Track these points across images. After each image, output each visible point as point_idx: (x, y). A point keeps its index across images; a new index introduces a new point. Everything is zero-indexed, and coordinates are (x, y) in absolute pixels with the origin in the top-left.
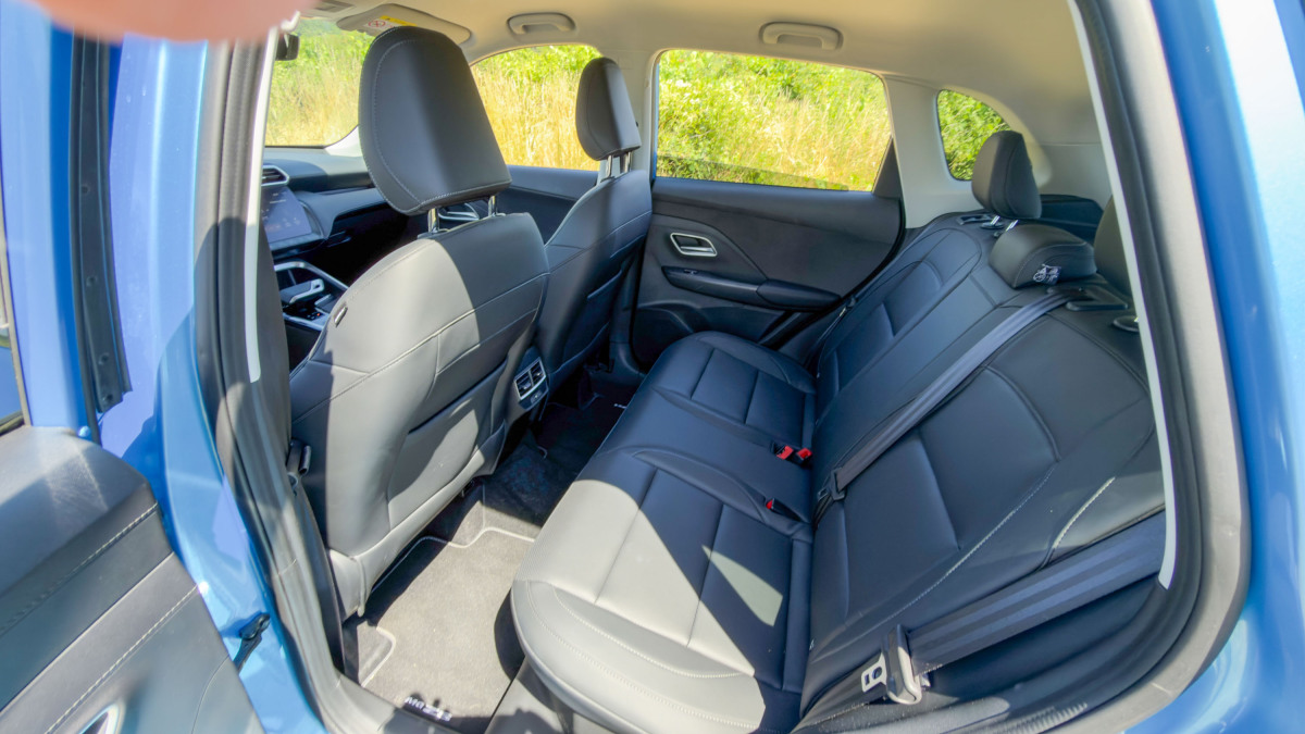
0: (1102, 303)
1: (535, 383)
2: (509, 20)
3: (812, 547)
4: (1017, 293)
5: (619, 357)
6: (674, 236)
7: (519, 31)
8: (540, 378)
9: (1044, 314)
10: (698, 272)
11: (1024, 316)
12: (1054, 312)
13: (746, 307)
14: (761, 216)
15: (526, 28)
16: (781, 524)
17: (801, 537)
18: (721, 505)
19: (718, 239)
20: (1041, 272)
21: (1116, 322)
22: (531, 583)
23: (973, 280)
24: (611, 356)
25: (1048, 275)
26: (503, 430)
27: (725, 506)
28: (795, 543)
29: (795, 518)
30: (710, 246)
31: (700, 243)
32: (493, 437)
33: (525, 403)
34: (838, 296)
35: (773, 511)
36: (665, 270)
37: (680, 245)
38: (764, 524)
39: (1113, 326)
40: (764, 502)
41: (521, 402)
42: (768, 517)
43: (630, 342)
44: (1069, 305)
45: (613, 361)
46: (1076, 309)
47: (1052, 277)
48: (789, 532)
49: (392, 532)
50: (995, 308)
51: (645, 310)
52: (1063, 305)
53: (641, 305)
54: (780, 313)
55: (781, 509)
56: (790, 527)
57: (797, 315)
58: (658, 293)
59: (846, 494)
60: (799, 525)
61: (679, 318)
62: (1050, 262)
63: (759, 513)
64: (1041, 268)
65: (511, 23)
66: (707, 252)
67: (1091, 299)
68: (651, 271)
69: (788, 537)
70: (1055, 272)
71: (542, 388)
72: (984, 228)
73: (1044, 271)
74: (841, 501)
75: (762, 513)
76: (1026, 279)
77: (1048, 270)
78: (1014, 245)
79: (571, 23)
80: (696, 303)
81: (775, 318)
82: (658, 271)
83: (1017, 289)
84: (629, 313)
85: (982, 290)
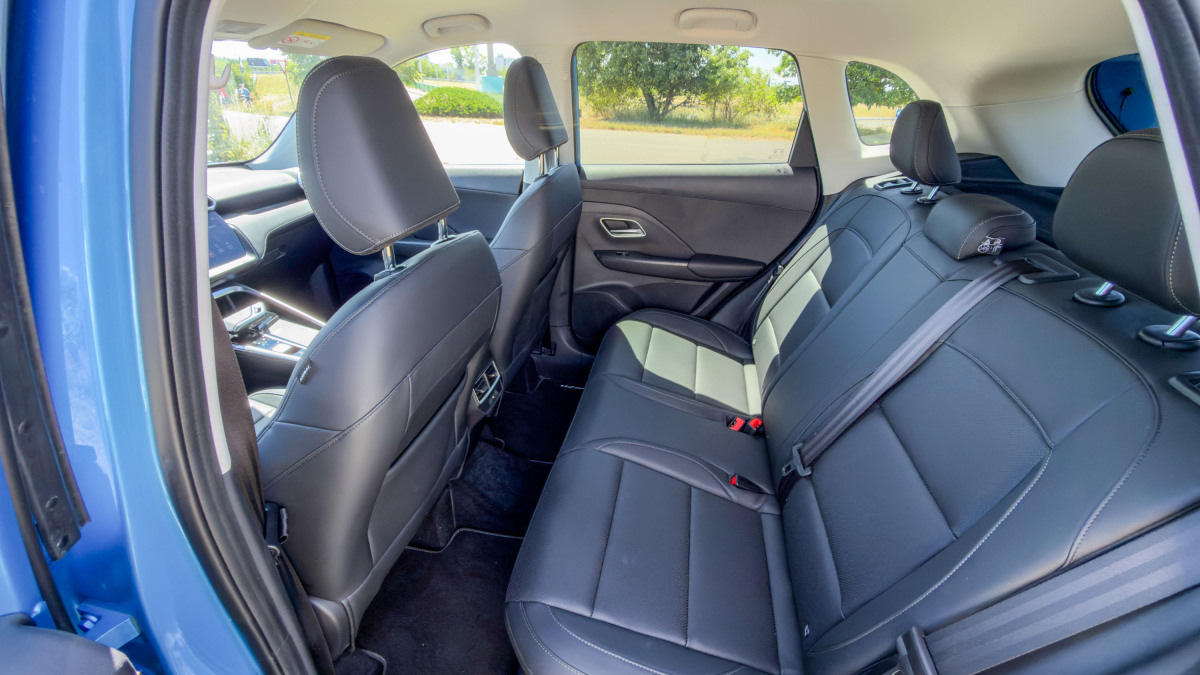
0: (1056, 274)
1: (491, 385)
2: (423, 24)
3: (781, 519)
4: (962, 265)
5: (561, 341)
6: (603, 221)
7: (434, 33)
8: (495, 378)
9: (998, 288)
10: (630, 254)
11: (975, 291)
12: (1007, 285)
13: (677, 281)
14: (685, 195)
15: (440, 30)
16: (747, 500)
17: (768, 509)
18: (690, 487)
19: (643, 218)
20: (985, 244)
21: (1076, 295)
22: (524, 603)
23: (909, 249)
24: (553, 340)
25: (992, 246)
26: (467, 438)
27: (693, 489)
28: (763, 516)
29: (759, 491)
30: (638, 228)
31: (629, 225)
32: (458, 446)
33: (484, 406)
34: (763, 264)
35: (738, 487)
36: (599, 254)
37: (609, 229)
38: (732, 502)
39: (1075, 300)
40: (727, 479)
41: (480, 406)
42: (735, 495)
43: (570, 325)
44: (1023, 279)
45: (556, 345)
46: (1029, 282)
47: (996, 248)
48: (756, 507)
49: (376, 567)
50: (942, 281)
51: (581, 294)
52: (1016, 278)
53: (577, 289)
54: (710, 284)
55: (745, 485)
56: (757, 501)
57: (726, 285)
58: (593, 276)
59: (813, 471)
60: (764, 498)
61: (614, 298)
62: (993, 234)
63: (726, 492)
64: (985, 240)
65: (426, 26)
66: (637, 233)
67: (1040, 271)
68: (585, 257)
69: (755, 511)
70: (998, 242)
71: (498, 387)
72: (902, 193)
73: (987, 243)
74: (810, 476)
75: (727, 489)
76: (970, 251)
77: (992, 242)
78: (953, 218)
79: (486, 21)
80: (629, 282)
81: (705, 289)
82: (591, 256)
83: (961, 260)
84: (566, 298)
85: (921, 261)
